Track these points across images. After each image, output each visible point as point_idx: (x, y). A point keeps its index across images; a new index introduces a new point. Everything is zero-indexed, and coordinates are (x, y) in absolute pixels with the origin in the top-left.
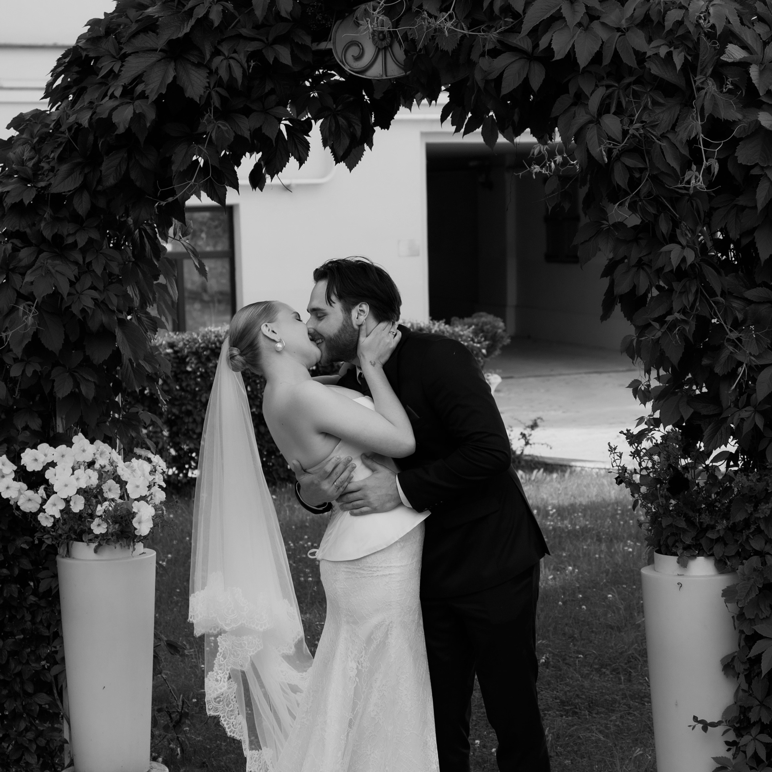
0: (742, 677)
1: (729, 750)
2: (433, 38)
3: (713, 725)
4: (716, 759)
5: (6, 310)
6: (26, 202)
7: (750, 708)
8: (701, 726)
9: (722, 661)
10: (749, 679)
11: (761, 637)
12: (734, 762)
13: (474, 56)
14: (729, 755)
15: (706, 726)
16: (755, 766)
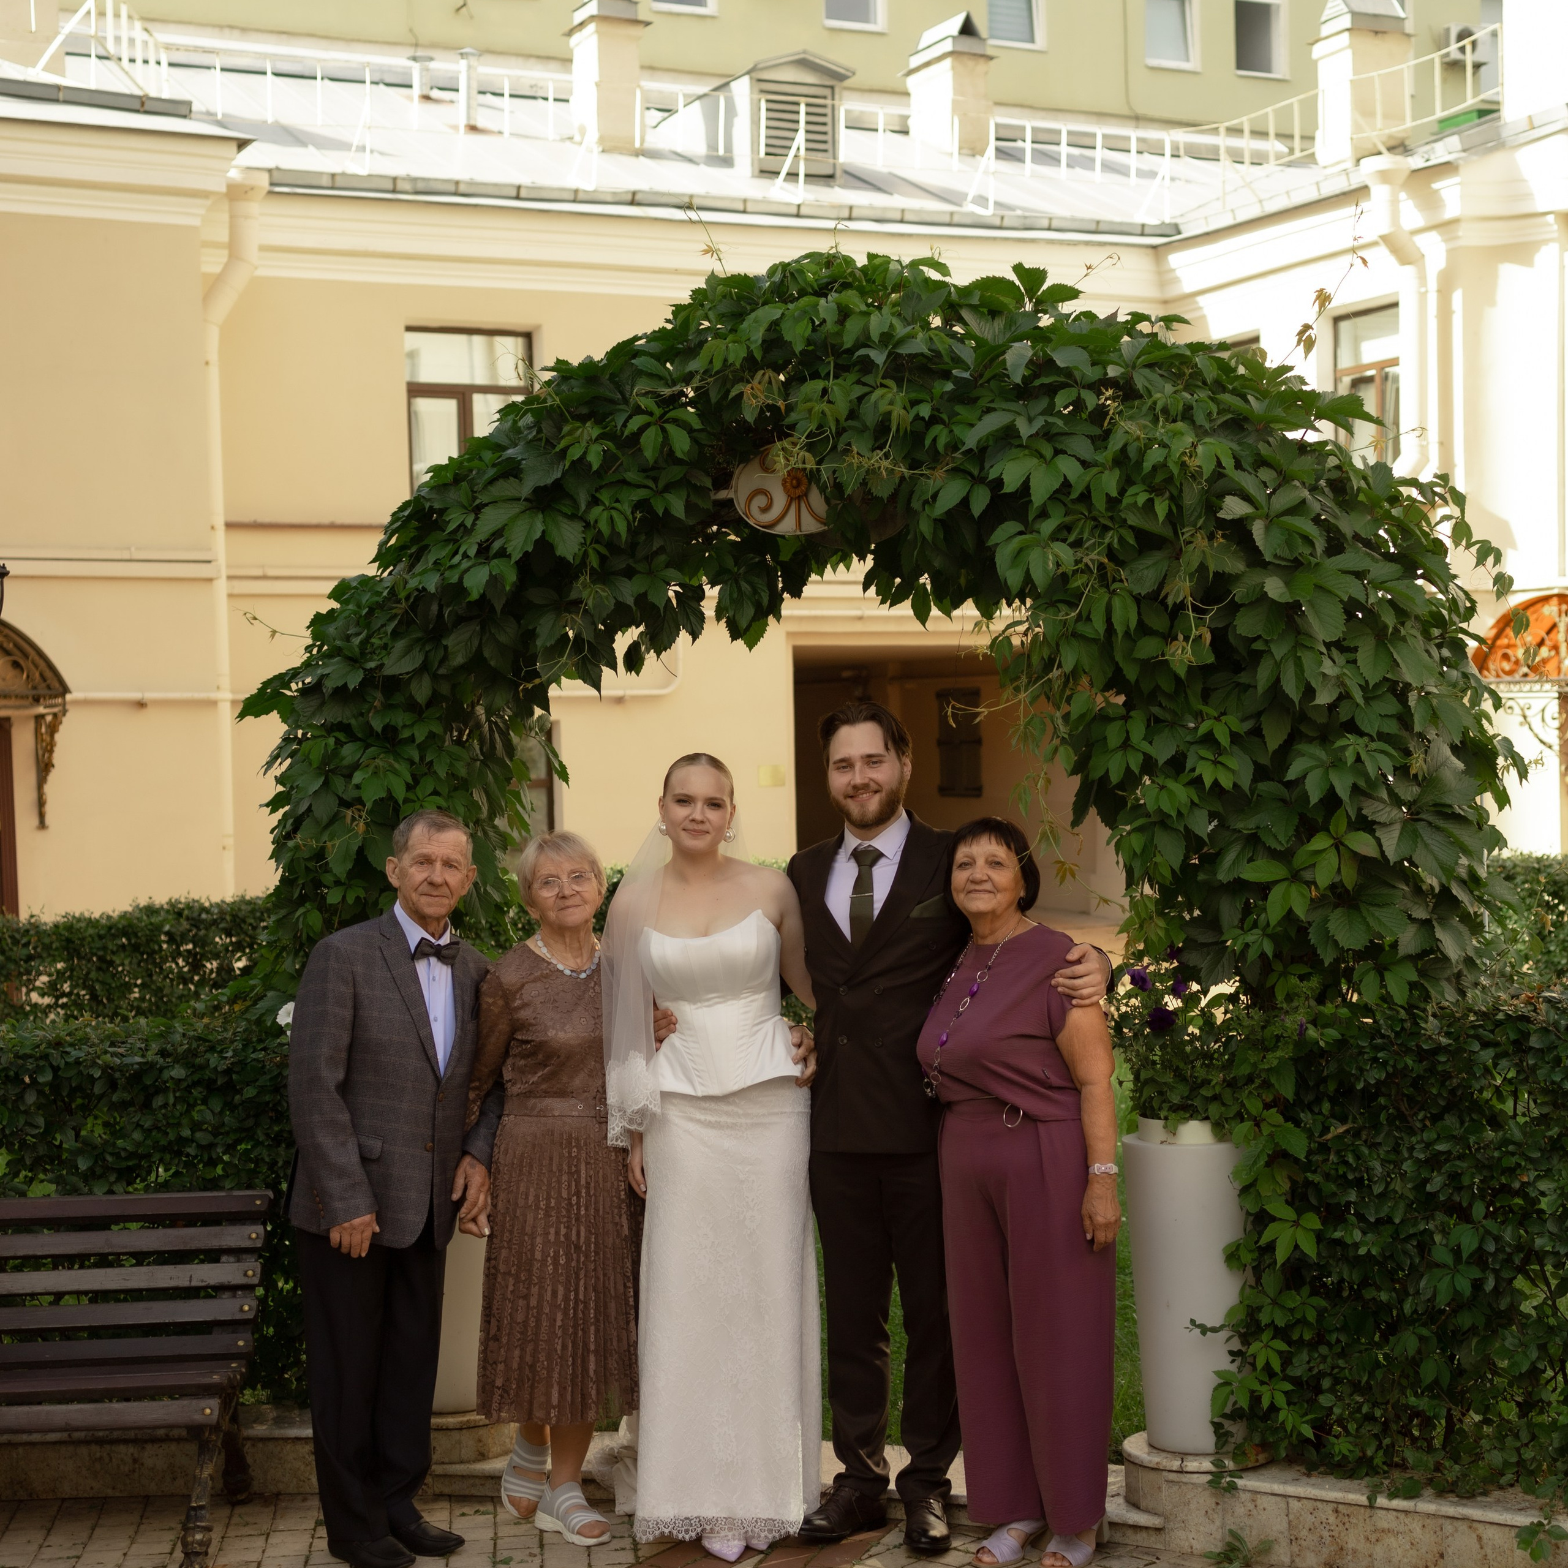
0: (1249, 1269)
1: (1233, 1361)
2: (864, 483)
3: (1214, 1330)
4: (1218, 1373)
5: (325, 820)
6: (351, 687)
7: (1259, 1309)
8: (1198, 1331)
9: (1225, 1250)
10: (1258, 1271)
11: (1274, 1219)
12: (1239, 1376)
13: (916, 505)
14: (1233, 1368)
15: (1204, 1330)
16: (1266, 1379)
